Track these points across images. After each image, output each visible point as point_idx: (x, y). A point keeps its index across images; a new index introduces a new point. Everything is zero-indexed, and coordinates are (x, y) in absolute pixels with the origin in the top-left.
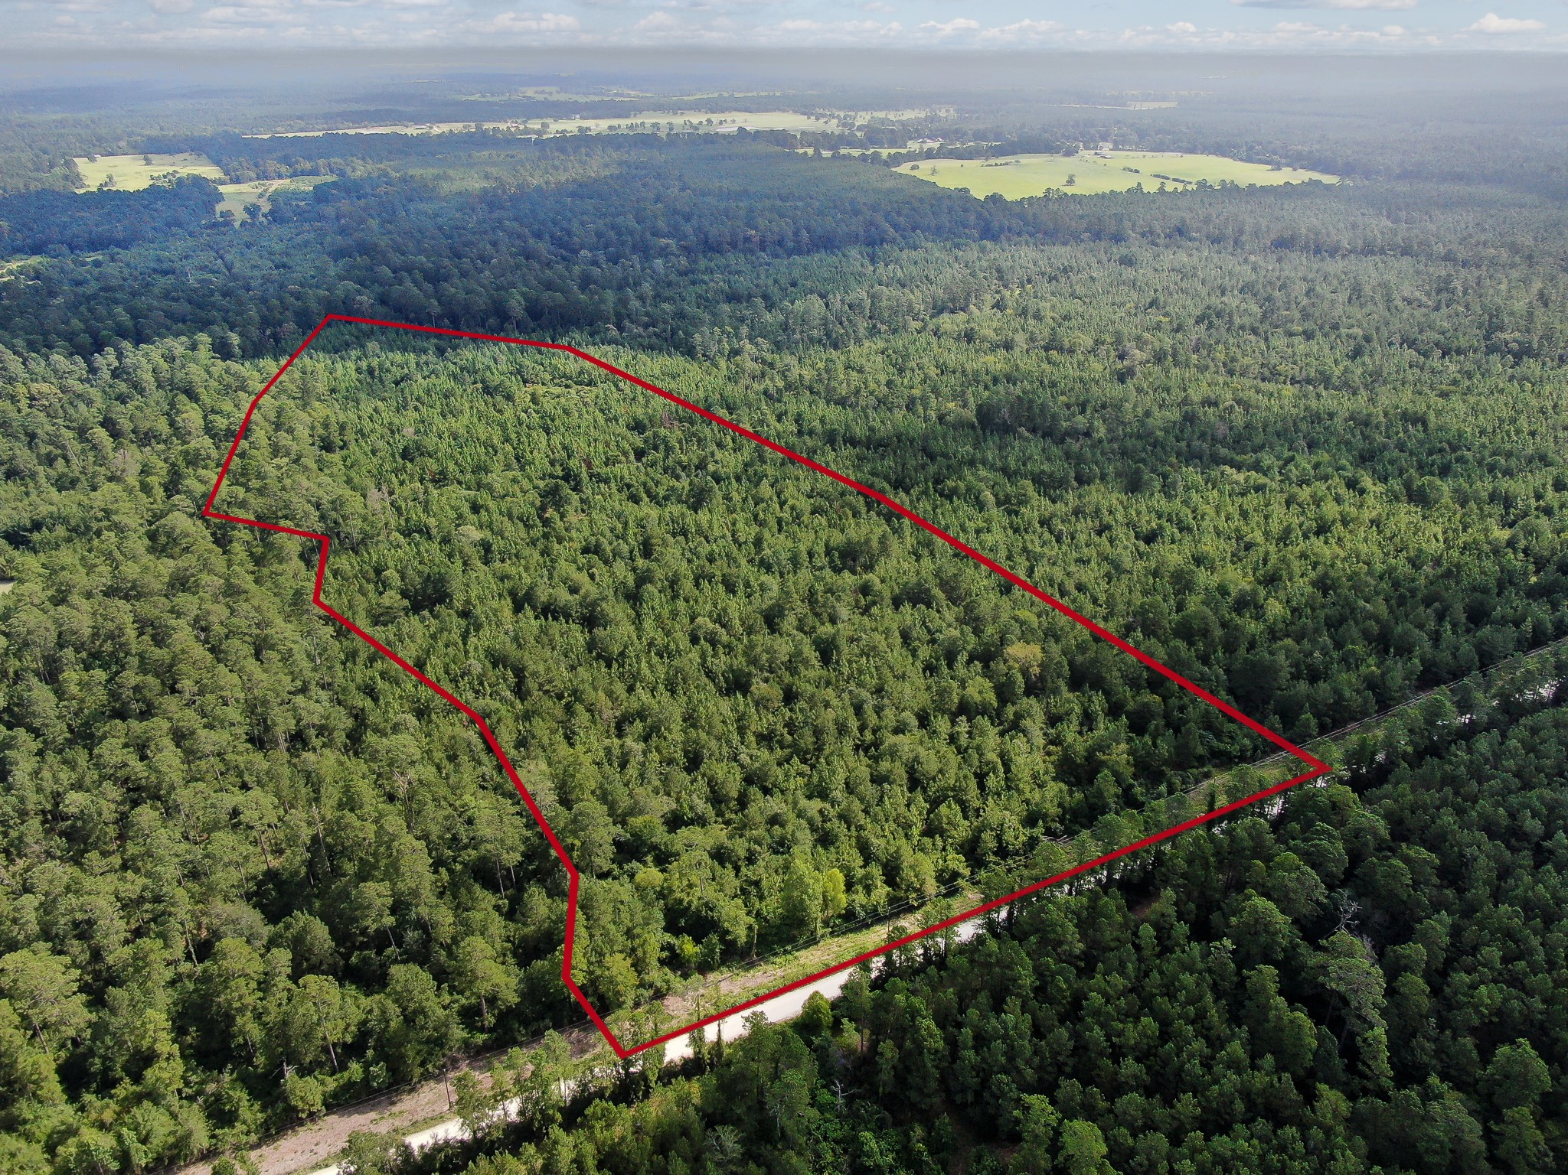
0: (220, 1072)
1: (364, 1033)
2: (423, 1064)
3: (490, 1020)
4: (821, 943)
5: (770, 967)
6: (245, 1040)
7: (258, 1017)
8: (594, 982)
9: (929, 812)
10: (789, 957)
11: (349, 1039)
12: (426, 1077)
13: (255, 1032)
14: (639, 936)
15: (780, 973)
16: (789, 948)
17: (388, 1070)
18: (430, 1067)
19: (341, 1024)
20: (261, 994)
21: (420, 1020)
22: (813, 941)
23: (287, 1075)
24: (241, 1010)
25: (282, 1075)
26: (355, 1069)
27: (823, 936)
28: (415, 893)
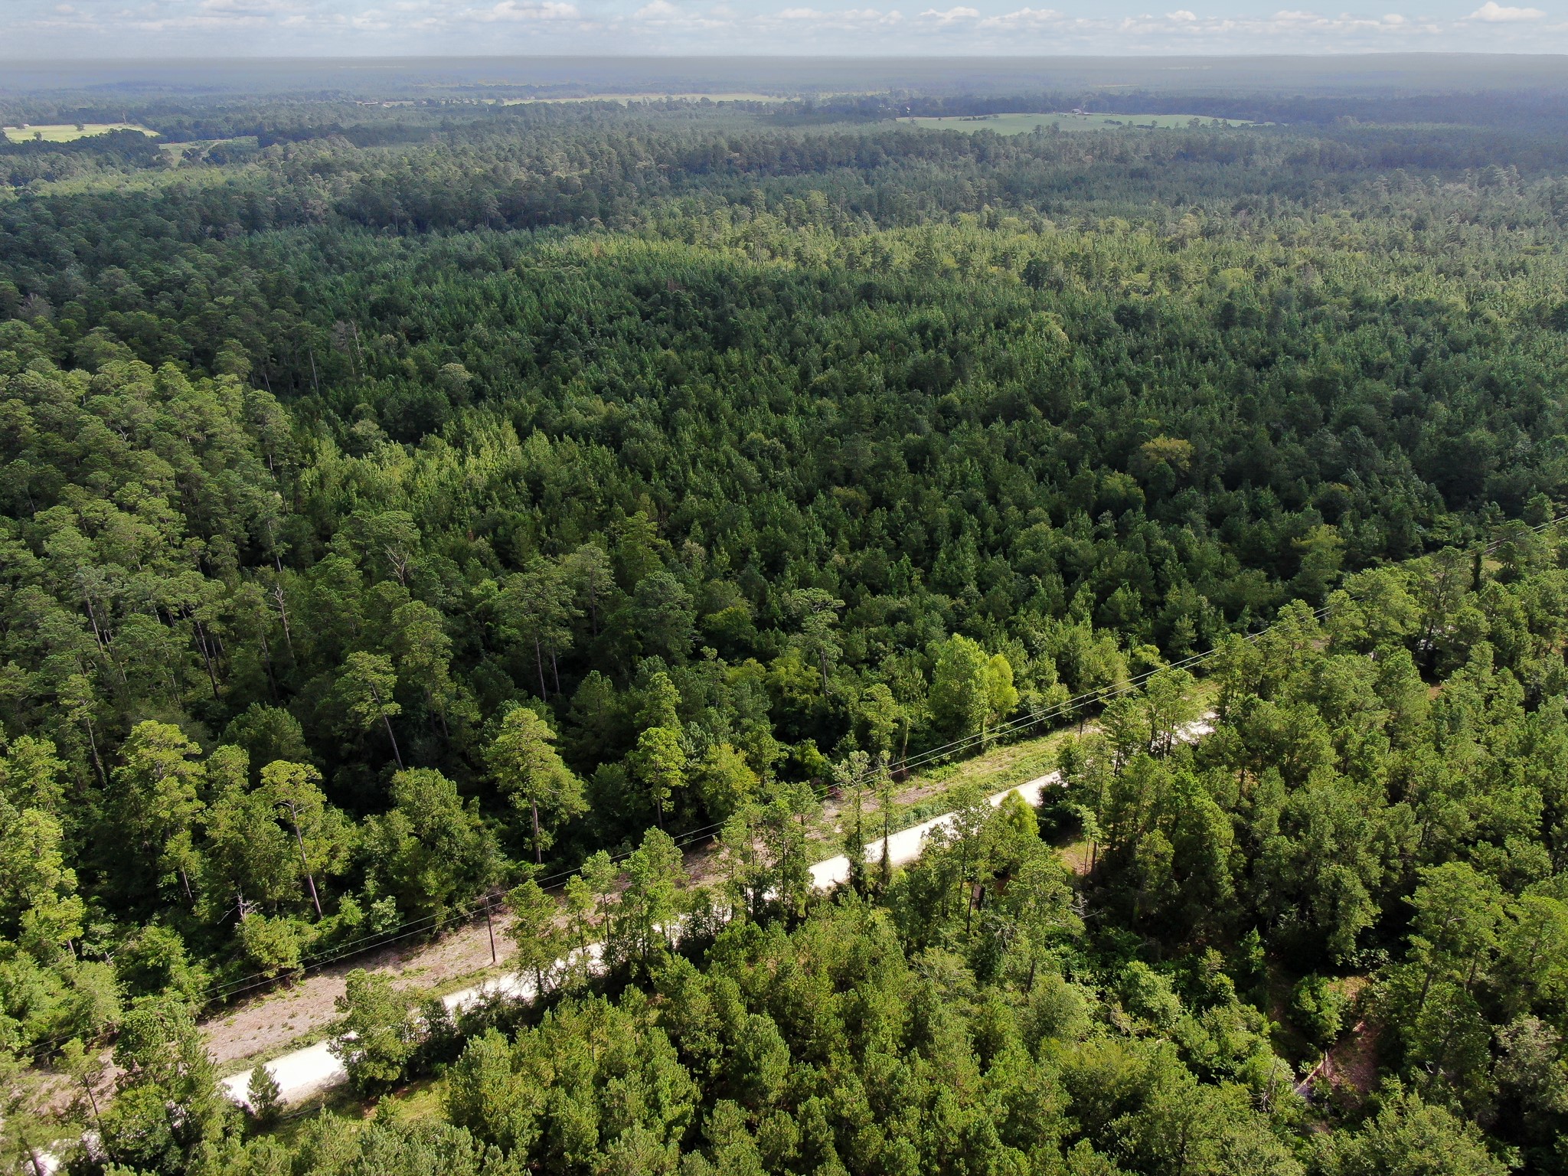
0: (142, 924)
1: (360, 862)
2: (449, 902)
3: (546, 839)
4: (988, 753)
5: (923, 782)
6: (179, 876)
7: (199, 836)
8: (697, 781)
9: (1097, 603)
10: (946, 768)
11: (337, 868)
12: (458, 923)
13: (193, 862)
14: (748, 728)
15: (939, 788)
16: (946, 756)
17: (398, 908)
18: (461, 906)
19: (326, 845)
20: (201, 804)
21: (443, 843)
22: (976, 751)
23: (245, 916)
24: (172, 830)
25: (236, 916)
26: (350, 909)
27: (990, 742)
28: (427, 671)
